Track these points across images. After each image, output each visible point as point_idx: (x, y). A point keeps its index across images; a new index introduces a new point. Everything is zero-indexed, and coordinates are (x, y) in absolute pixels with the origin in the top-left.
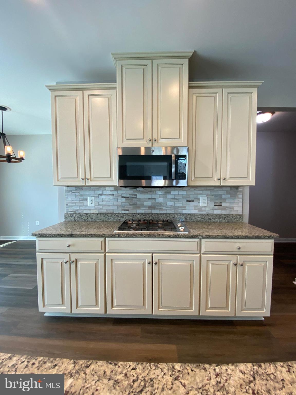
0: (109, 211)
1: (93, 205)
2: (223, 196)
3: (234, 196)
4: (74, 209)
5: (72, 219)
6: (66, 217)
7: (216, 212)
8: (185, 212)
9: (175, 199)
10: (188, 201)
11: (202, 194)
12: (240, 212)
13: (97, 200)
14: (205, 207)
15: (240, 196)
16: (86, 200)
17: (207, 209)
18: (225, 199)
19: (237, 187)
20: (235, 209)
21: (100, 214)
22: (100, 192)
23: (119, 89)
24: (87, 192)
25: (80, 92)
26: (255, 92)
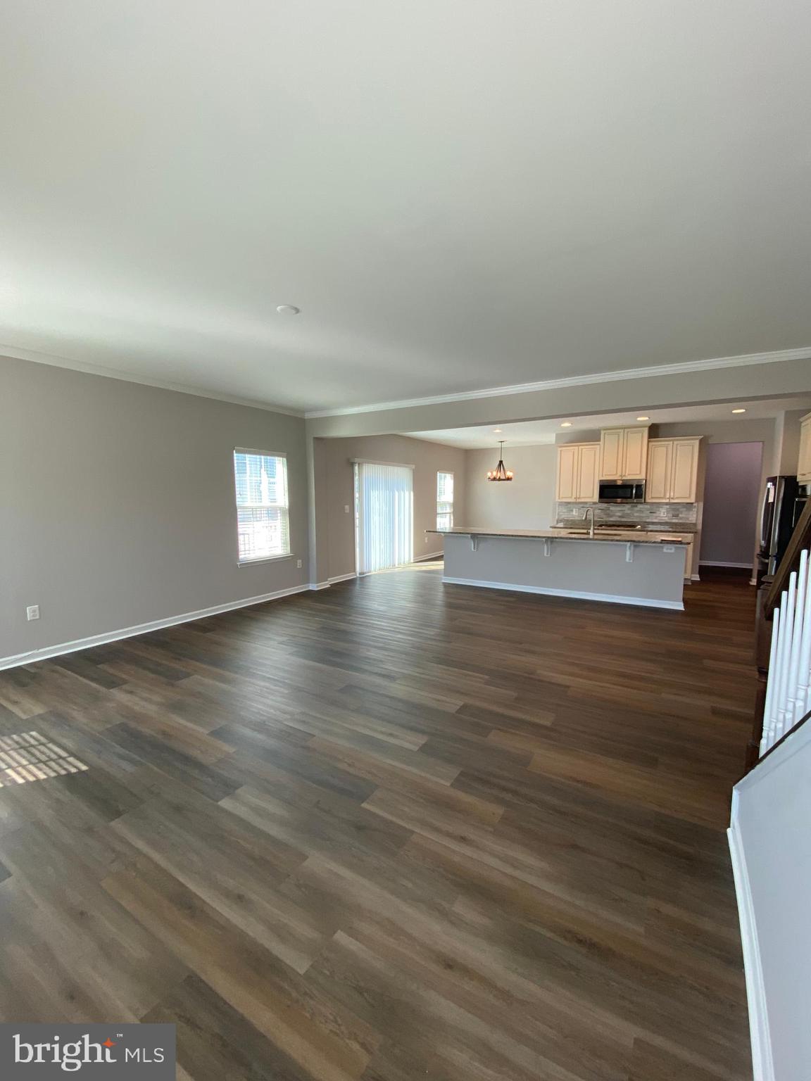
0: (589, 518)
1: (577, 514)
2: (681, 510)
3: (689, 510)
4: (563, 516)
6: (557, 522)
7: (674, 521)
9: (641, 511)
10: (650, 513)
11: (661, 507)
12: (694, 522)
13: (579, 511)
14: (665, 517)
15: (695, 509)
16: (572, 511)
17: (667, 518)
18: (681, 512)
19: (691, 503)
20: (691, 519)
22: (582, 505)
23: (602, 445)
24: (576, 506)
25: (577, 448)
26: (697, 443)
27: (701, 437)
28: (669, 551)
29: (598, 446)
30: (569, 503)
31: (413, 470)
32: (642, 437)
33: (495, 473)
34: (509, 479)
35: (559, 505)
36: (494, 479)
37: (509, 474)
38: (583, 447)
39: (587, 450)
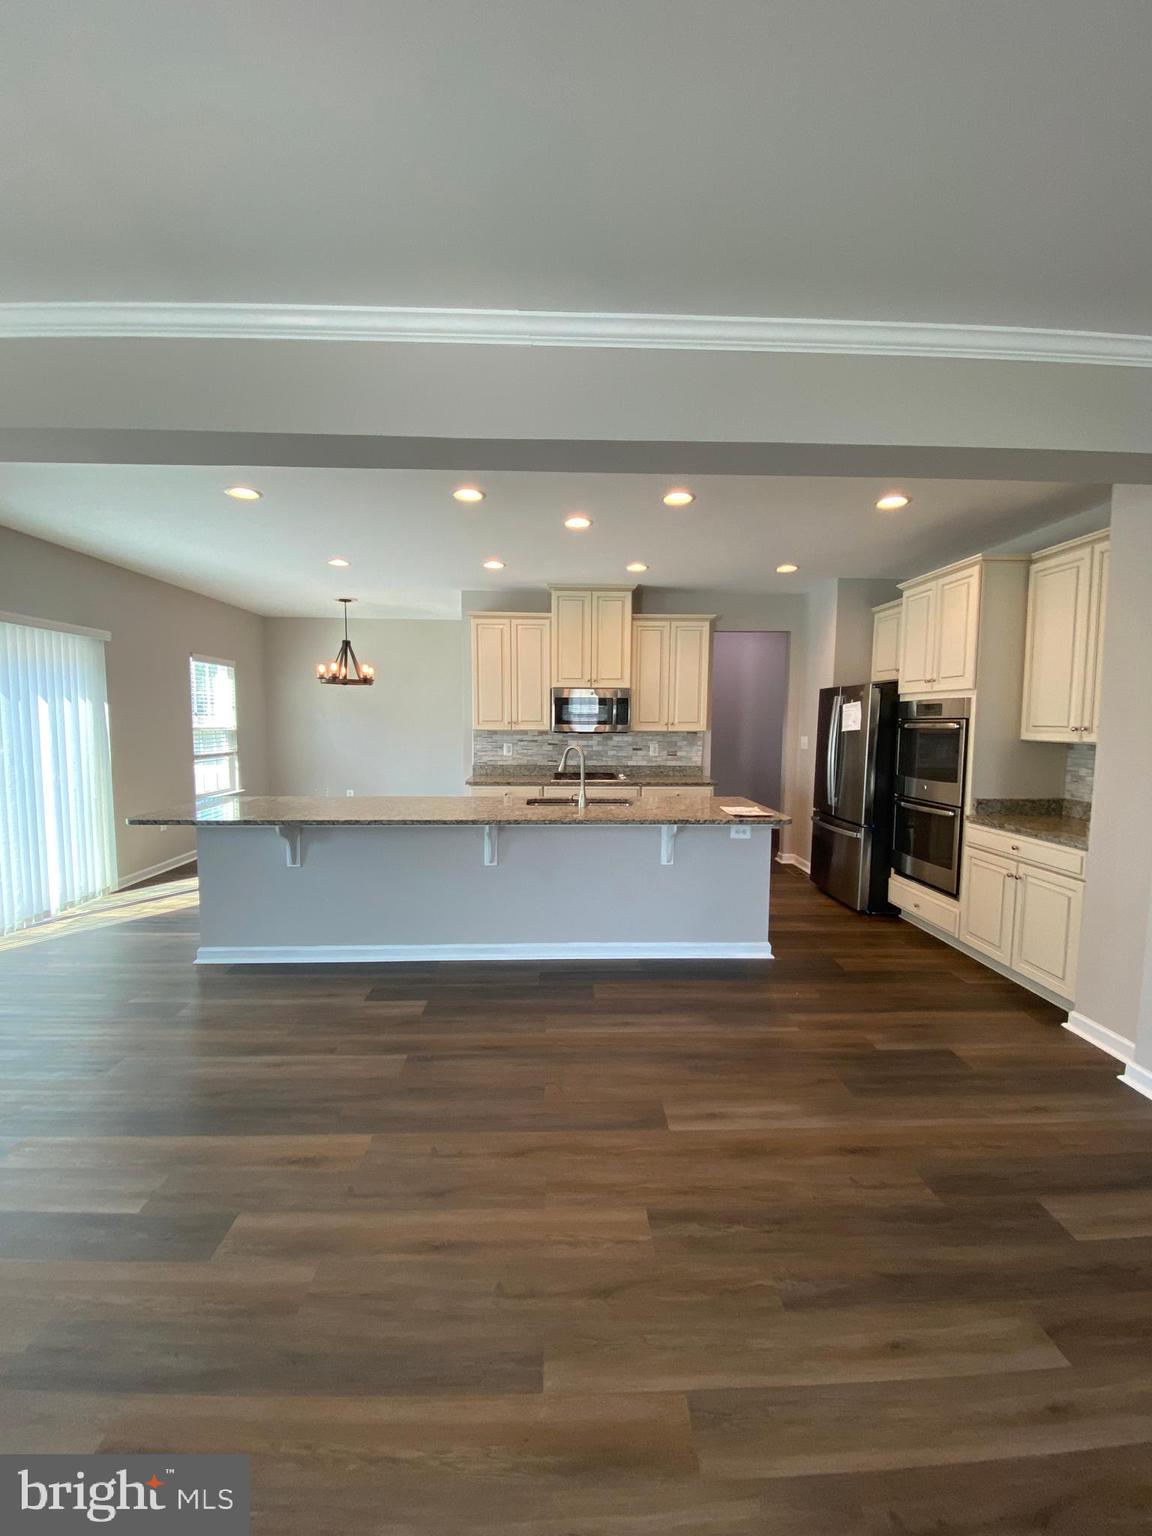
0: (532, 763)
1: (511, 754)
2: (679, 744)
3: (692, 743)
4: (485, 759)
5: (483, 772)
6: (474, 770)
7: (669, 763)
8: (630, 763)
9: (619, 747)
10: (634, 749)
11: (652, 740)
12: (699, 764)
13: (516, 748)
14: (656, 757)
15: (700, 743)
16: (501, 747)
17: (658, 759)
18: (680, 747)
19: (695, 733)
20: (695, 759)
21: (520, 766)
22: (519, 737)
23: (554, 620)
24: (508, 738)
25: (507, 621)
26: (707, 624)
27: (713, 616)
28: (742, 836)
29: (547, 621)
30: (495, 732)
31: (106, 643)
32: (623, 606)
33: (334, 667)
34: (366, 681)
35: (476, 737)
36: (334, 680)
37: (367, 670)
38: (520, 621)
39: (524, 630)
